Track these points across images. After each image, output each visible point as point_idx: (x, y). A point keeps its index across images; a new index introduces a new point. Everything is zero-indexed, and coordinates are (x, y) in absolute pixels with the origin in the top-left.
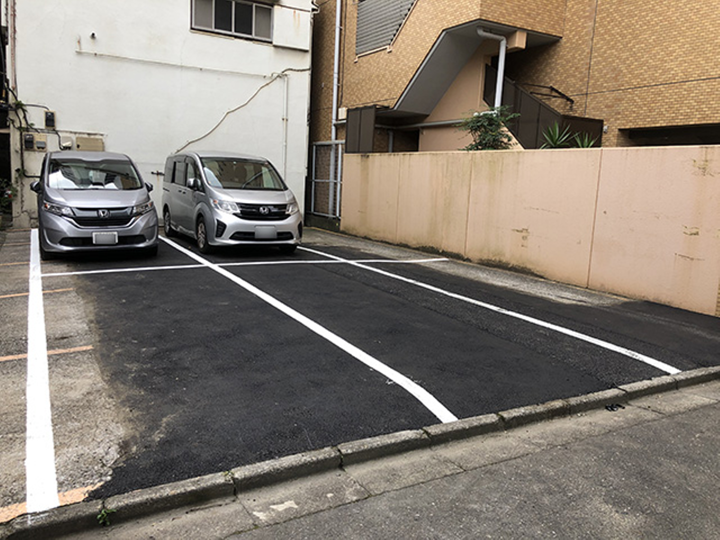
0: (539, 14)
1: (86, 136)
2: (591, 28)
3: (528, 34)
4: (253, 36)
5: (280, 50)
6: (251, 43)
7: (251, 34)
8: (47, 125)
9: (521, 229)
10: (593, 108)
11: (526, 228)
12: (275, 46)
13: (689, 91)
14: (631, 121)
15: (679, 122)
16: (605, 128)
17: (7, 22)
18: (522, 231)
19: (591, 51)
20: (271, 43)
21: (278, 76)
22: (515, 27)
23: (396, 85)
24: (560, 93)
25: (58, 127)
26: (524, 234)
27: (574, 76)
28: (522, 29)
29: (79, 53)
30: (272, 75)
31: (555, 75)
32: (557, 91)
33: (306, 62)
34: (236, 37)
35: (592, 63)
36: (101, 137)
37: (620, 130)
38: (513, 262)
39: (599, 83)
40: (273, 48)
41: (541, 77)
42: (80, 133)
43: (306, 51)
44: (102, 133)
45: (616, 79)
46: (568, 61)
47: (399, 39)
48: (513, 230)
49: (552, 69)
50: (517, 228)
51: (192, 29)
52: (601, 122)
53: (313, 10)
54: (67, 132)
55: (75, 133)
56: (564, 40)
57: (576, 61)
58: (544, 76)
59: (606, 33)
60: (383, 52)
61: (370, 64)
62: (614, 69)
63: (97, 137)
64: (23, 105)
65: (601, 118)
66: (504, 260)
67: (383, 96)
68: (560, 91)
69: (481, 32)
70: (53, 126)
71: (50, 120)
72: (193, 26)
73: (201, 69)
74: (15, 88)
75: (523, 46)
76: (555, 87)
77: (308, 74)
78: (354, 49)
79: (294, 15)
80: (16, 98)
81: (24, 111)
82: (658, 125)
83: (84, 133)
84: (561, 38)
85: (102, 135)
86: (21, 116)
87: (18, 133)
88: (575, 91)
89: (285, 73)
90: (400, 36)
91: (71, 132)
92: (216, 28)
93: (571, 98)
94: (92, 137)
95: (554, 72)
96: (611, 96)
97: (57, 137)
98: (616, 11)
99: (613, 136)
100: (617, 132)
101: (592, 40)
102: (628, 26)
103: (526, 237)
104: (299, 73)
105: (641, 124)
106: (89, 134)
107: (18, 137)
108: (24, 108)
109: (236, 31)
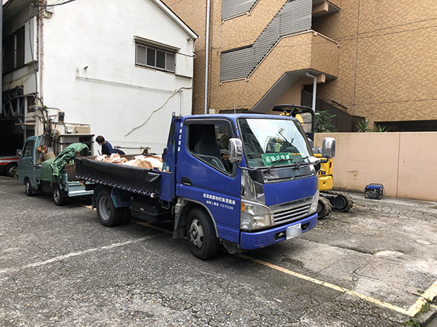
0: (330, 66)
1: (79, 126)
2: (354, 74)
3: (326, 76)
4: (166, 70)
5: (178, 77)
6: (164, 73)
7: (164, 68)
8: (59, 120)
9: (353, 171)
10: (358, 112)
11: (356, 170)
12: (176, 75)
13: (410, 105)
14: (380, 118)
15: (407, 119)
16: (367, 121)
17: (38, 58)
18: (353, 172)
19: (355, 84)
20: (174, 73)
21: (178, 92)
22: (322, 72)
23: (253, 98)
24: (338, 104)
25: (65, 121)
26: (355, 173)
27: (347, 96)
28: (324, 73)
29: (77, 78)
30: (175, 91)
31: (335, 95)
32: (337, 103)
33: (190, 84)
34: (158, 70)
35: (356, 90)
36: (87, 126)
37: (375, 122)
38: (349, 187)
39: (361, 100)
40: (175, 76)
41: (326, 96)
42: (76, 124)
43: (190, 78)
44: (88, 124)
45: (370, 98)
46: (342, 89)
47: (254, 74)
48: (348, 172)
49: (333, 92)
50: (350, 170)
51: (136, 64)
52: (364, 118)
53: (194, 56)
54: (69, 124)
55: (74, 124)
56: (339, 79)
57: (347, 89)
58: (328, 96)
59: (363, 77)
60: (241, 81)
61: (232, 87)
62: (369, 94)
63: (85, 126)
64: (47, 108)
65: (364, 116)
66: (343, 186)
67: (243, 103)
68: (338, 103)
69: (308, 74)
70: (63, 120)
71: (61, 117)
72: (137, 63)
73: (140, 87)
74: (42, 98)
75: (324, 81)
76: (336, 101)
77: (191, 90)
78: (218, 78)
79: (186, 59)
80: (42, 103)
81: (47, 112)
82: (395, 120)
83: (78, 124)
84: (337, 78)
85: (88, 125)
86: (45, 115)
87: (42, 125)
88: (347, 103)
89: (181, 90)
90: (255, 73)
91: (72, 124)
92: (147, 64)
93: (346, 106)
94: (83, 126)
95: (334, 94)
96: (368, 106)
97: (64, 128)
98: (367, 67)
99: (371, 125)
100: (373, 123)
101: (355, 79)
102: (374, 75)
103: (357, 175)
104: (187, 90)
105: (386, 120)
106: (81, 125)
107: (43, 127)
108: (47, 110)
109: (157, 66)
